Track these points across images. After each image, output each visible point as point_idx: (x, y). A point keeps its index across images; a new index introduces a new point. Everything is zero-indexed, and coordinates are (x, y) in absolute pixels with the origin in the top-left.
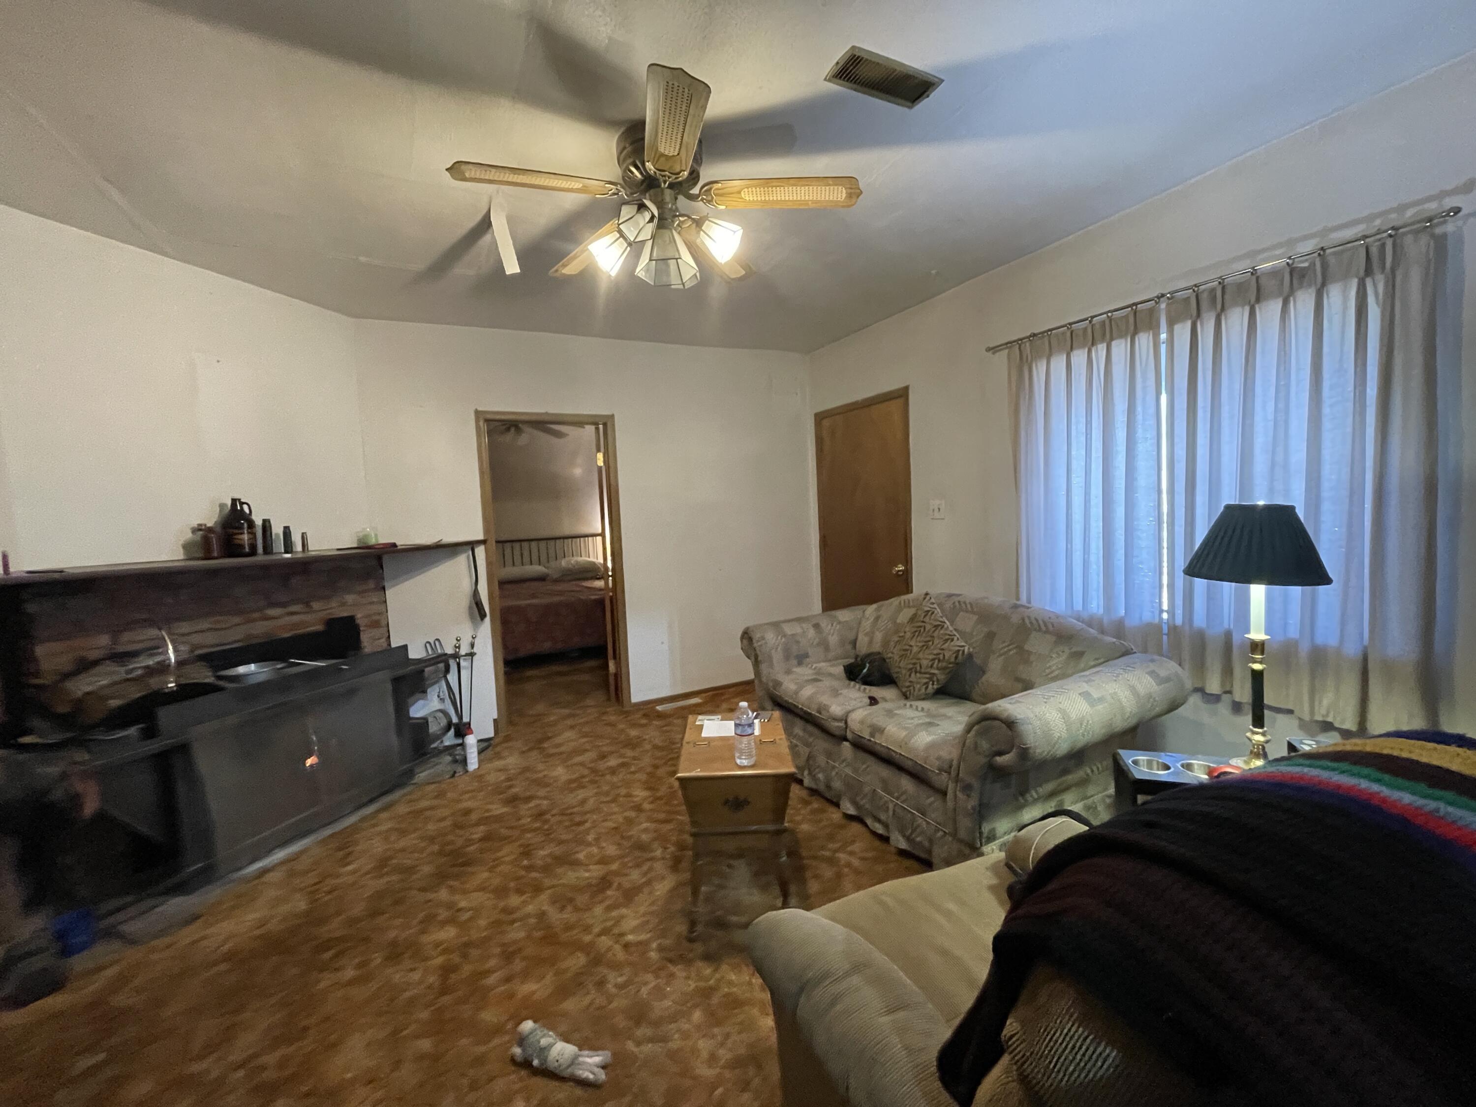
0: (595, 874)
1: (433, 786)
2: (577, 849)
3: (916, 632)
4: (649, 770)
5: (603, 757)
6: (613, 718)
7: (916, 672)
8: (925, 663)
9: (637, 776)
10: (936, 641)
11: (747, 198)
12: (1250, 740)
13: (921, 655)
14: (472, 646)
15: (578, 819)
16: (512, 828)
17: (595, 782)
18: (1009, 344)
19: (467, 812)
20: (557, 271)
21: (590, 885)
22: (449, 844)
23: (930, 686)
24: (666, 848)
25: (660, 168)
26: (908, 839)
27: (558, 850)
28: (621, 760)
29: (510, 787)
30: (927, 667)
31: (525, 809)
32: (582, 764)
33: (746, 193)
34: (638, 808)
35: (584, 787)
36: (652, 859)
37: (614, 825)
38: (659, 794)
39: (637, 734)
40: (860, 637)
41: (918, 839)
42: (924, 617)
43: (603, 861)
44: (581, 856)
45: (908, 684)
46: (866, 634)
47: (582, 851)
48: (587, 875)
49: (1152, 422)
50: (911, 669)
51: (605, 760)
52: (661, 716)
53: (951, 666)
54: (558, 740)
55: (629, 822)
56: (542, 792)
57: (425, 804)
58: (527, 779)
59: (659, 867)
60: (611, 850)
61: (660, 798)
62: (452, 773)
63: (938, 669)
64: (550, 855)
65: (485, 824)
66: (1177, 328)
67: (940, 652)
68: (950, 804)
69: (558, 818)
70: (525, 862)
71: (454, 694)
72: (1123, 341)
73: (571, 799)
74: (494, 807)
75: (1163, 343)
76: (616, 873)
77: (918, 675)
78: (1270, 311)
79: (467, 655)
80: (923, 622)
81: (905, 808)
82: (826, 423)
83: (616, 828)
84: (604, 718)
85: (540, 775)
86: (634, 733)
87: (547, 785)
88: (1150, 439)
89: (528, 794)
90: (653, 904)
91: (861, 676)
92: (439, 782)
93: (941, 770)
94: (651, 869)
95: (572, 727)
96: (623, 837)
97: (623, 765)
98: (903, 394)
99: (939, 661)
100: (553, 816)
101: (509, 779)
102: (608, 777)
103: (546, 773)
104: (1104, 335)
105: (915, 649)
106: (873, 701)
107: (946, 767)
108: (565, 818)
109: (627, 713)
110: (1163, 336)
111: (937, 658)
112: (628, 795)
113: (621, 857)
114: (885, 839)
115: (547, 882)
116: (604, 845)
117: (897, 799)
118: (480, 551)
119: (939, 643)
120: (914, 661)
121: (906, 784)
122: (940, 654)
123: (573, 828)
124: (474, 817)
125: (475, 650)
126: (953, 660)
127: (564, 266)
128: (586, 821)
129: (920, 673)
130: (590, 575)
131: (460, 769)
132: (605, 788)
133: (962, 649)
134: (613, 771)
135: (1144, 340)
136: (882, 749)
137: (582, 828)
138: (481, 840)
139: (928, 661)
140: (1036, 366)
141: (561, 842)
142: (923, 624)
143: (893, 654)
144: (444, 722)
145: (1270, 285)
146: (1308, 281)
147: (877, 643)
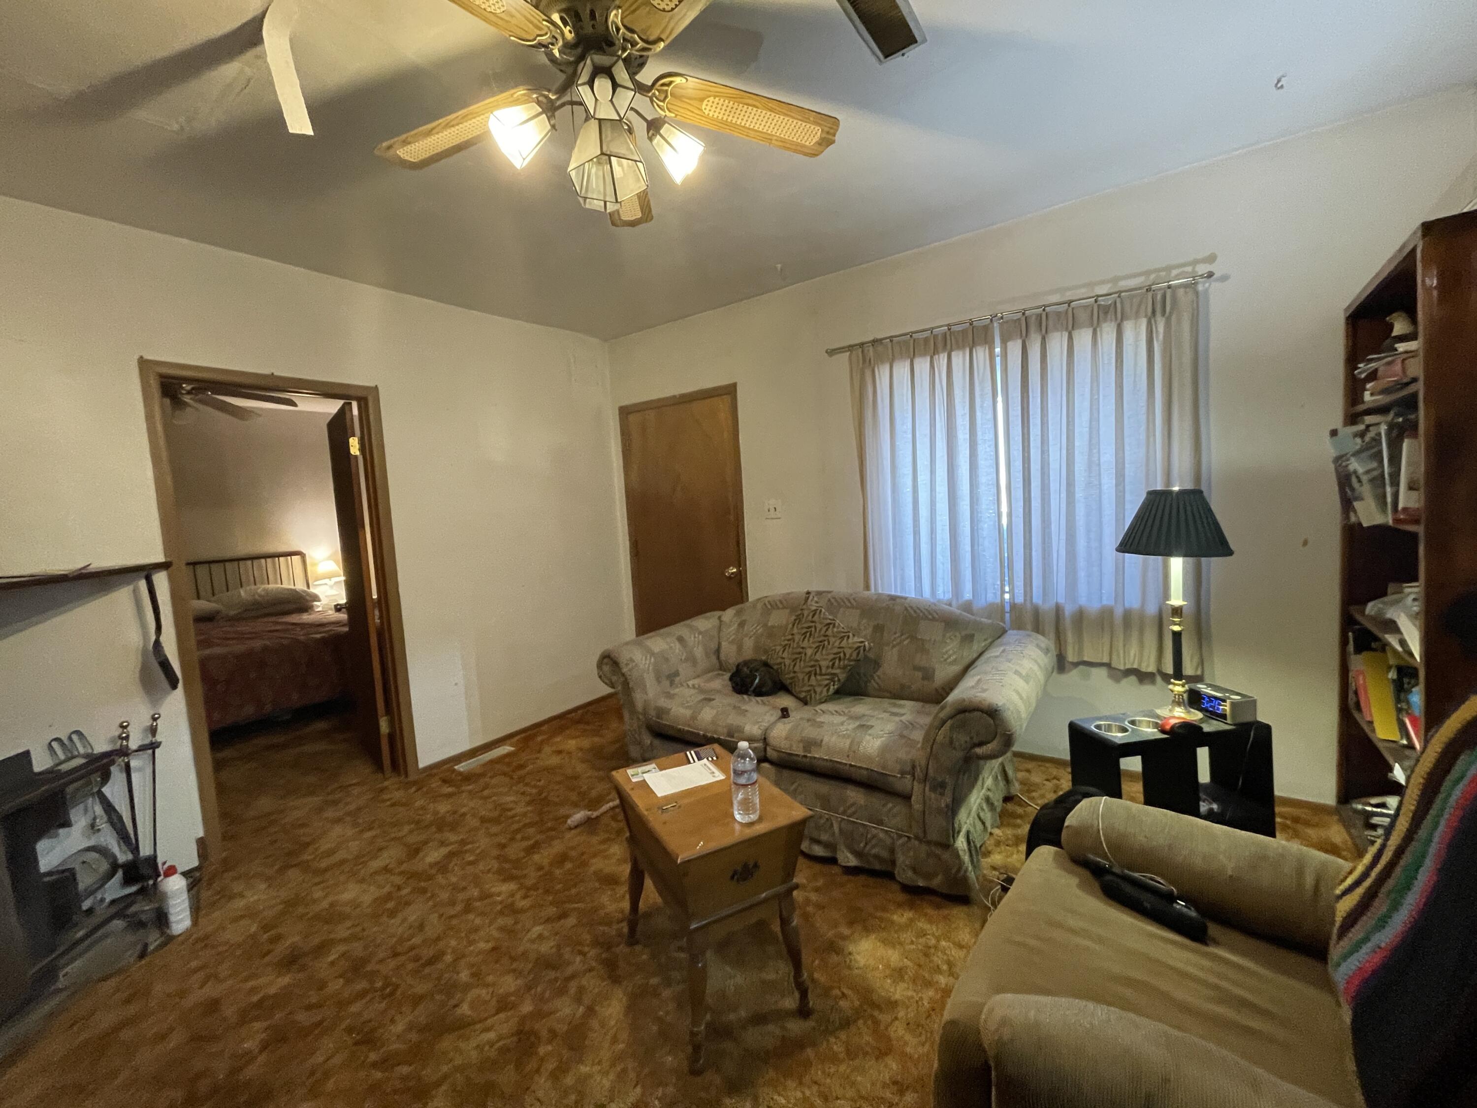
0: (505, 1029)
1: (112, 983)
2: (452, 1002)
3: (806, 633)
4: (495, 852)
5: (415, 851)
6: (398, 795)
7: (815, 674)
8: (824, 664)
9: (481, 866)
10: (832, 640)
11: (706, 112)
12: (1172, 691)
13: (818, 657)
14: (153, 731)
15: (427, 953)
16: (319, 1006)
17: (424, 891)
18: (850, 348)
19: (213, 1006)
20: (389, 147)
21: (505, 1050)
22: (198, 1076)
23: (832, 687)
24: (584, 954)
25: (629, 25)
26: (858, 854)
27: (421, 1014)
28: (444, 851)
29: (278, 938)
30: (828, 667)
31: (322, 967)
32: (386, 869)
33: (710, 104)
34: (510, 909)
35: (408, 904)
36: (573, 977)
37: (490, 945)
38: (529, 882)
39: (449, 807)
40: (724, 644)
41: (874, 851)
42: (813, 617)
43: (504, 1005)
44: (465, 1009)
45: (806, 688)
46: (732, 642)
47: (462, 1001)
48: (492, 1035)
49: (991, 425)
50: (810, 672)
51: (421, 854)
52: (468, 778)
53: (852, 663)
54: (325, 845)
55: (510, 932)
56: (342, 931)
57: (106, 1020)
58: (301, 917)
59: (593, 984)
60: (509, 984)
61: (535, 887)
62: (139, 947)
63: (839, 668)
64: (410, 1027)
65: (257, 1019)
66: (1010, 344)
67: (839, 650)
68: (917, 806)
69: (392, 963)
70: (373, 1057)
71: (120, 818)
72: (961, 353)
73: (396, 926)
74: (261, 981)
75: (998, 356)
76: (539, 1014)
77: (819, 677)
78: (1083, 338)
79: (142, 748)
80: (813, 622)
81: (854, 822)
82: (631, 418)
83: (494, 949)
84: (386, 797)
85: (325, 904)
86: (443, 808)
87: (343, 917)
88: (989, 441)
89: (316, 940)
90: (615, 1040)
91: (752, 689)
92: (119, 972)
93: (903, 773)
94: (581, 990)
95: (339, 820)
96: (513, 959)
97: (451, 855)
98: (730, 391)
99: (840, 659)
100: (381, 961)
101: (266, 928)
102: (440, 879)
103: (331, 899)
104: (945, 344)
105: (809, 652)
106: (785, 713)
107: (908, 768)
108: (402, 959)
109: (419, 784)
110: (998, 350)
111: (838, 657)
112: (485, 896)
113: (529, 988)
114: (833, 861)
115: (429, 1073)
116: (490, 979)
117: (844, 813)
118: (161, 580)
119: (835, 642)
120: (812, 663)
121: (854, 795)
122: (840, 653)
123: (427, 970)
124: (229, 1011)
125: (159, 738)
126: (854, 656)
127: (406, 143)
128: (443, 953)
129: (821, 675)
130: (292, 606)
131: (154, 939)
132: (444, 896)
133: (862, 644)
134: (442, 867)
135: (981, 354)
136: (825, 763)
137: (440, 966)
138: (264, 1046)
139: (827, 662)
140: (878, 368)
141: (417, 1000)
142: (813, 624)
143: (783, 659)
144: (105, 866)
145: (1082, 316)
146: (1111, 315)
147: (748, 652)
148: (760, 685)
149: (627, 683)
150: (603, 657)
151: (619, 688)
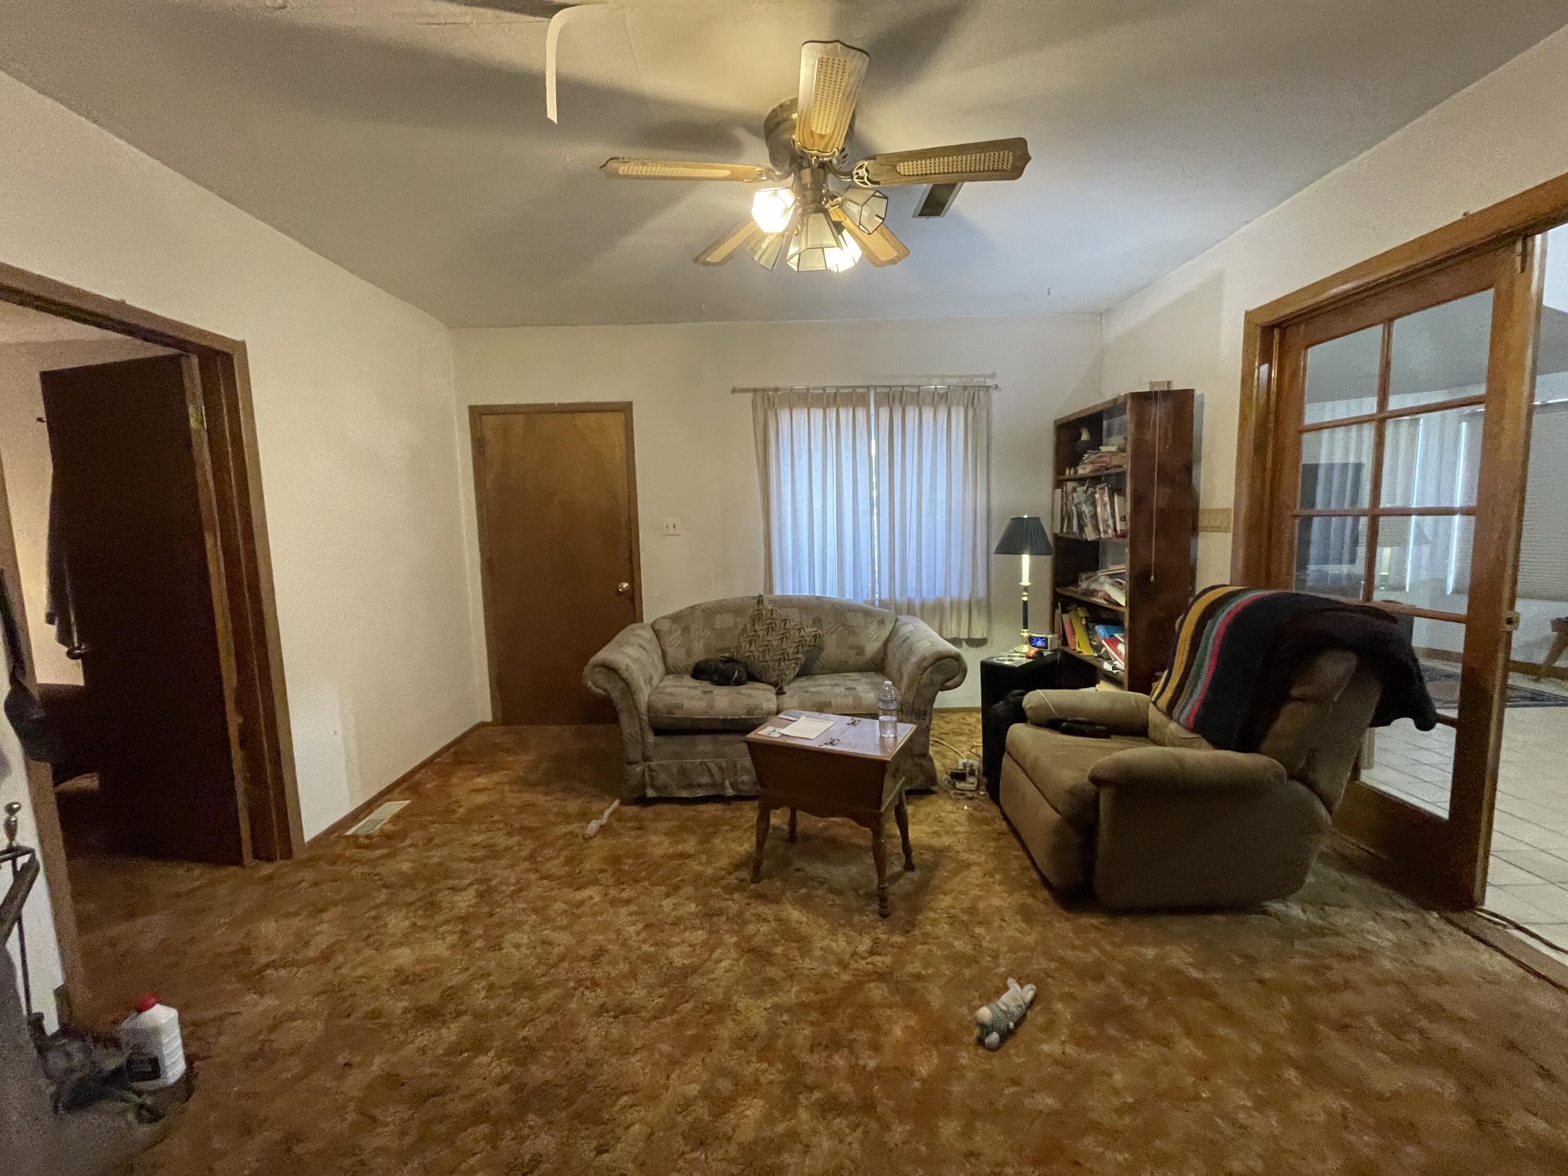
3: (768, 628)
7: (784, 660)
8: (790, 651)
13: (784, 646)
18: (755, 390)
23: (798, 669)
30: (794, 653)
45: (777, 673)
50: (778, 659)
53: (807, 649)
63: (802, 652)
66: (881, 410)
72: (847, 410)
75: (873, 417)
77: (787, 662)
78: (928, 413)
80: (772, 619)
98: (624, 409)
99: (802, 646)
104: (835, 401)
105: (775, 643)
110: (873, 413)
111: (801, 643)
119: (795, 633)
120: (780, 652)
122: (802, 640)
126: (807, 643)
129: (788, 660)
133: (818, 633)
135: (861, 413)
139: (793, 649)
140: (780, 411)
142: (773, 621)
145: (928, 399)
146: (944, 400)
147: (699, 652)
148: (740, 677)
149: (628, 688)
150: (595, 666)
151: (615, 695)
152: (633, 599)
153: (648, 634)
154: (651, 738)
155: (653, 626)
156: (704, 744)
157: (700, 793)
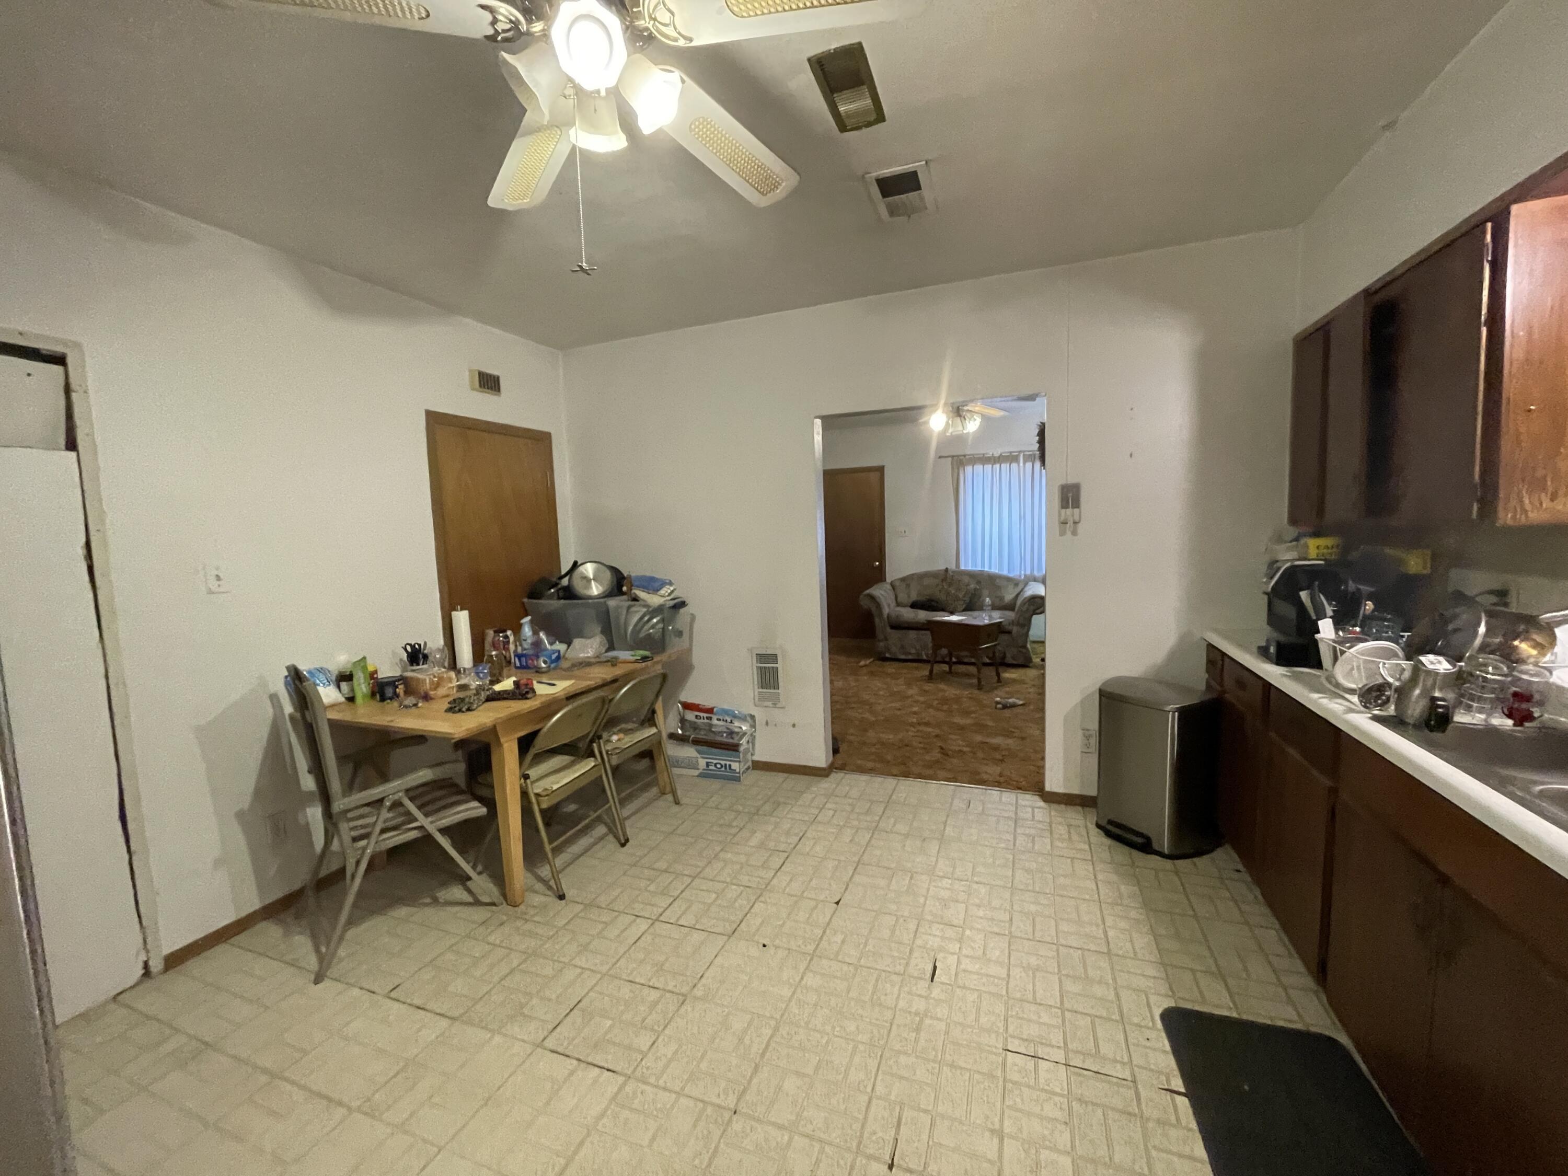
3: (950, 585)
8: (961, 596)
18: (953, 457)
23: (963, 606)
40: (900, 595)
42: (951, 578)
45: (953, 607)
46: (905, 593)
50: (955, 600)
53: (972, 596)
63: (967, 597)
98: (879, 469)
105: (953, 592)
119: (964, 587)
120: (955, 596)
140: (965, 467)
142: (952, 581)
143: (940, 596)
147: (914, 597)
149: (878, 606)
150: (865, 595)
151: (874, 609)
152: (881, 570)
153: (889, 587)
154: (888, 629)
155: (892, 584)
156: (912, 634)
157: (910, 657)
